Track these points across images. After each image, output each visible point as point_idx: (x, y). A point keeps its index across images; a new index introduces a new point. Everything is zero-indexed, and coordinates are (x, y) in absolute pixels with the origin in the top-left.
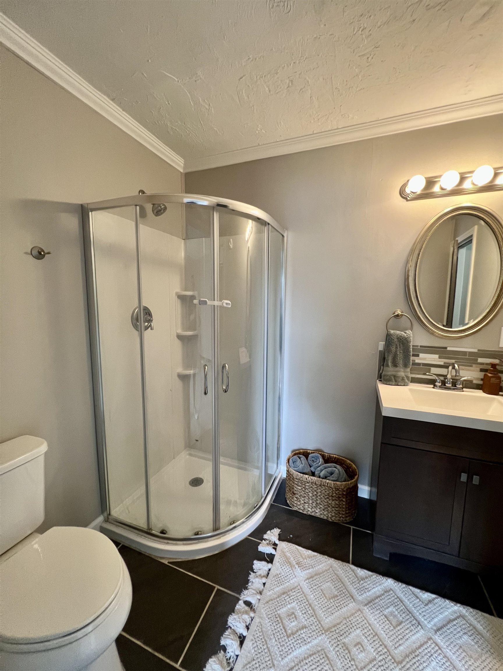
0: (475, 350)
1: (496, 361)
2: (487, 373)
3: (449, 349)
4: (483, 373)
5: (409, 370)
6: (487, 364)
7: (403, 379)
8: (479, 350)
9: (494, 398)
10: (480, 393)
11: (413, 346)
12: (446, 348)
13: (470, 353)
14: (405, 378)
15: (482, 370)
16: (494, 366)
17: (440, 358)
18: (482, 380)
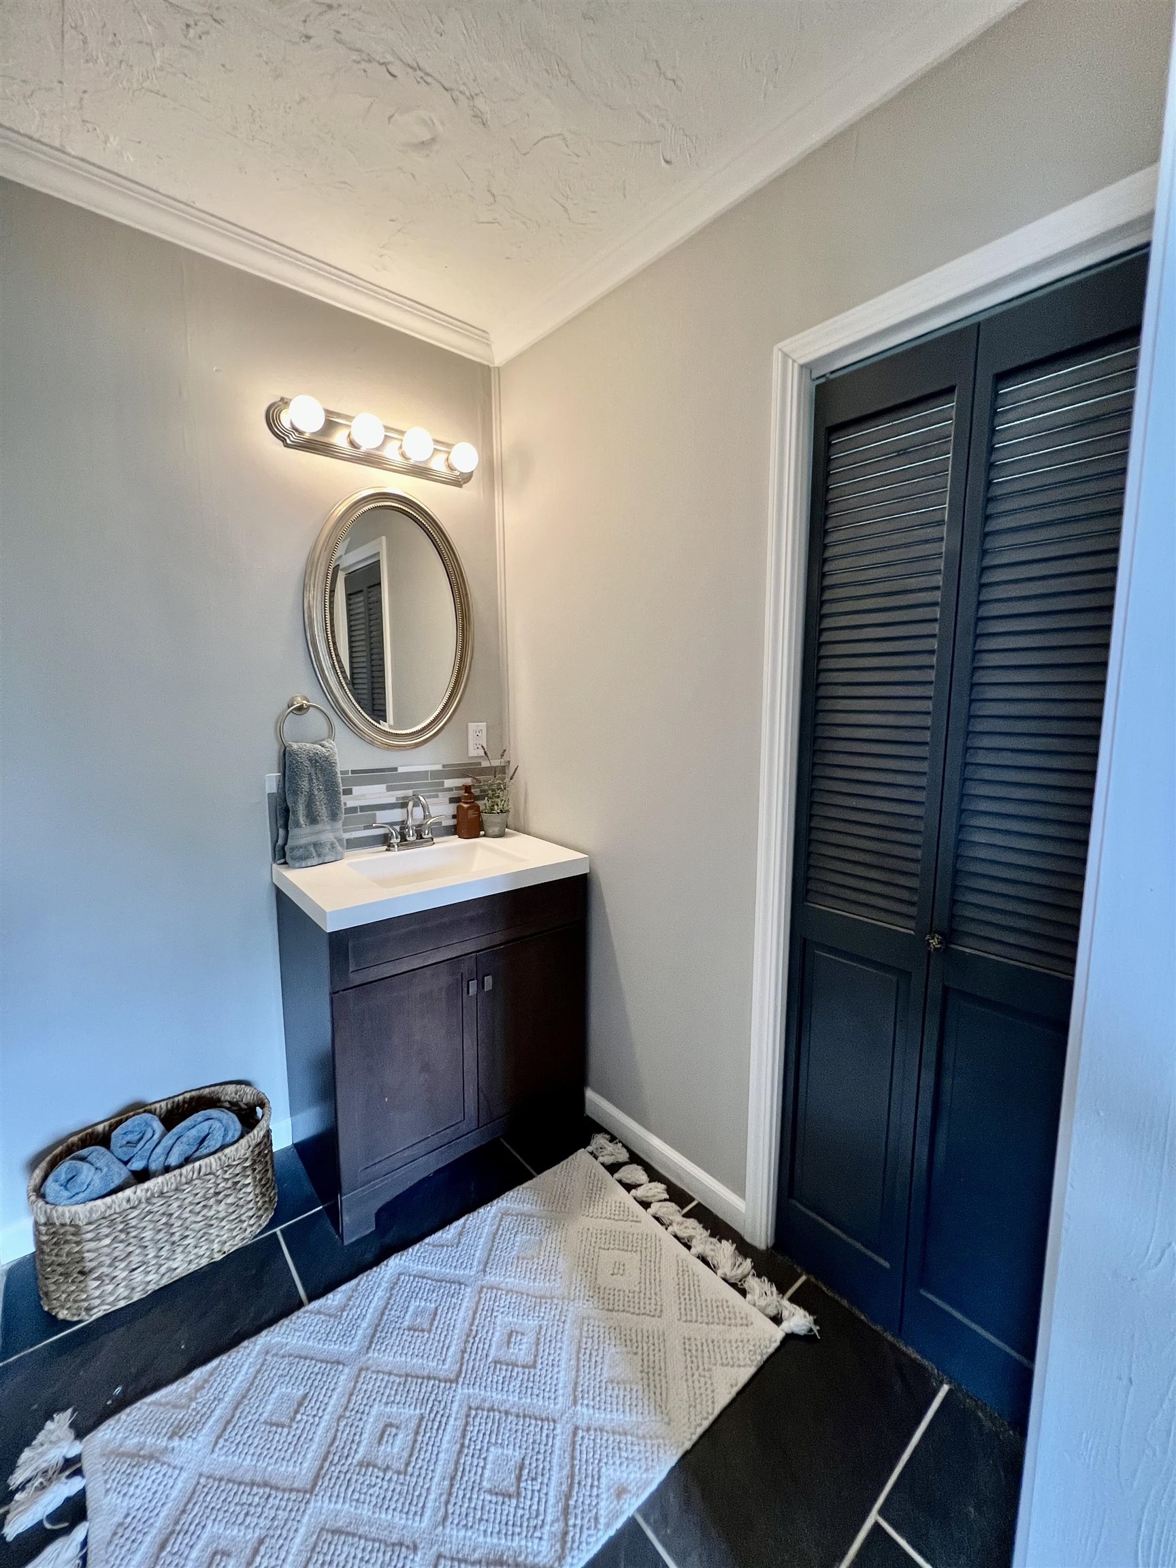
0: (439, 767)
1: (468, 781)
2: (462, 804)
3: (401, 770)
4: (454, 806)
5: (339, 824)
6: (458, 788)
7: (333, 848)
8: (444, 766)
9: (475, 844)
10: (455, 841)
11: (342, 772)
12: (396, 769)
13: (432, 772)
14: (337, 844)
15: (452, 800)
16: (467, 789)
17: (389, 789)
18: (454, 817)
